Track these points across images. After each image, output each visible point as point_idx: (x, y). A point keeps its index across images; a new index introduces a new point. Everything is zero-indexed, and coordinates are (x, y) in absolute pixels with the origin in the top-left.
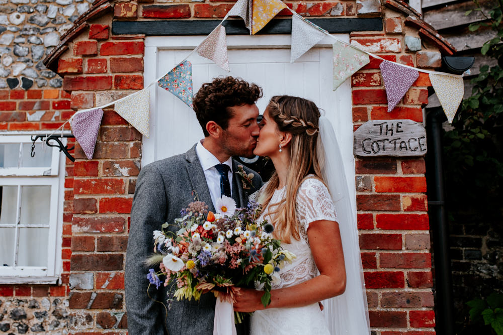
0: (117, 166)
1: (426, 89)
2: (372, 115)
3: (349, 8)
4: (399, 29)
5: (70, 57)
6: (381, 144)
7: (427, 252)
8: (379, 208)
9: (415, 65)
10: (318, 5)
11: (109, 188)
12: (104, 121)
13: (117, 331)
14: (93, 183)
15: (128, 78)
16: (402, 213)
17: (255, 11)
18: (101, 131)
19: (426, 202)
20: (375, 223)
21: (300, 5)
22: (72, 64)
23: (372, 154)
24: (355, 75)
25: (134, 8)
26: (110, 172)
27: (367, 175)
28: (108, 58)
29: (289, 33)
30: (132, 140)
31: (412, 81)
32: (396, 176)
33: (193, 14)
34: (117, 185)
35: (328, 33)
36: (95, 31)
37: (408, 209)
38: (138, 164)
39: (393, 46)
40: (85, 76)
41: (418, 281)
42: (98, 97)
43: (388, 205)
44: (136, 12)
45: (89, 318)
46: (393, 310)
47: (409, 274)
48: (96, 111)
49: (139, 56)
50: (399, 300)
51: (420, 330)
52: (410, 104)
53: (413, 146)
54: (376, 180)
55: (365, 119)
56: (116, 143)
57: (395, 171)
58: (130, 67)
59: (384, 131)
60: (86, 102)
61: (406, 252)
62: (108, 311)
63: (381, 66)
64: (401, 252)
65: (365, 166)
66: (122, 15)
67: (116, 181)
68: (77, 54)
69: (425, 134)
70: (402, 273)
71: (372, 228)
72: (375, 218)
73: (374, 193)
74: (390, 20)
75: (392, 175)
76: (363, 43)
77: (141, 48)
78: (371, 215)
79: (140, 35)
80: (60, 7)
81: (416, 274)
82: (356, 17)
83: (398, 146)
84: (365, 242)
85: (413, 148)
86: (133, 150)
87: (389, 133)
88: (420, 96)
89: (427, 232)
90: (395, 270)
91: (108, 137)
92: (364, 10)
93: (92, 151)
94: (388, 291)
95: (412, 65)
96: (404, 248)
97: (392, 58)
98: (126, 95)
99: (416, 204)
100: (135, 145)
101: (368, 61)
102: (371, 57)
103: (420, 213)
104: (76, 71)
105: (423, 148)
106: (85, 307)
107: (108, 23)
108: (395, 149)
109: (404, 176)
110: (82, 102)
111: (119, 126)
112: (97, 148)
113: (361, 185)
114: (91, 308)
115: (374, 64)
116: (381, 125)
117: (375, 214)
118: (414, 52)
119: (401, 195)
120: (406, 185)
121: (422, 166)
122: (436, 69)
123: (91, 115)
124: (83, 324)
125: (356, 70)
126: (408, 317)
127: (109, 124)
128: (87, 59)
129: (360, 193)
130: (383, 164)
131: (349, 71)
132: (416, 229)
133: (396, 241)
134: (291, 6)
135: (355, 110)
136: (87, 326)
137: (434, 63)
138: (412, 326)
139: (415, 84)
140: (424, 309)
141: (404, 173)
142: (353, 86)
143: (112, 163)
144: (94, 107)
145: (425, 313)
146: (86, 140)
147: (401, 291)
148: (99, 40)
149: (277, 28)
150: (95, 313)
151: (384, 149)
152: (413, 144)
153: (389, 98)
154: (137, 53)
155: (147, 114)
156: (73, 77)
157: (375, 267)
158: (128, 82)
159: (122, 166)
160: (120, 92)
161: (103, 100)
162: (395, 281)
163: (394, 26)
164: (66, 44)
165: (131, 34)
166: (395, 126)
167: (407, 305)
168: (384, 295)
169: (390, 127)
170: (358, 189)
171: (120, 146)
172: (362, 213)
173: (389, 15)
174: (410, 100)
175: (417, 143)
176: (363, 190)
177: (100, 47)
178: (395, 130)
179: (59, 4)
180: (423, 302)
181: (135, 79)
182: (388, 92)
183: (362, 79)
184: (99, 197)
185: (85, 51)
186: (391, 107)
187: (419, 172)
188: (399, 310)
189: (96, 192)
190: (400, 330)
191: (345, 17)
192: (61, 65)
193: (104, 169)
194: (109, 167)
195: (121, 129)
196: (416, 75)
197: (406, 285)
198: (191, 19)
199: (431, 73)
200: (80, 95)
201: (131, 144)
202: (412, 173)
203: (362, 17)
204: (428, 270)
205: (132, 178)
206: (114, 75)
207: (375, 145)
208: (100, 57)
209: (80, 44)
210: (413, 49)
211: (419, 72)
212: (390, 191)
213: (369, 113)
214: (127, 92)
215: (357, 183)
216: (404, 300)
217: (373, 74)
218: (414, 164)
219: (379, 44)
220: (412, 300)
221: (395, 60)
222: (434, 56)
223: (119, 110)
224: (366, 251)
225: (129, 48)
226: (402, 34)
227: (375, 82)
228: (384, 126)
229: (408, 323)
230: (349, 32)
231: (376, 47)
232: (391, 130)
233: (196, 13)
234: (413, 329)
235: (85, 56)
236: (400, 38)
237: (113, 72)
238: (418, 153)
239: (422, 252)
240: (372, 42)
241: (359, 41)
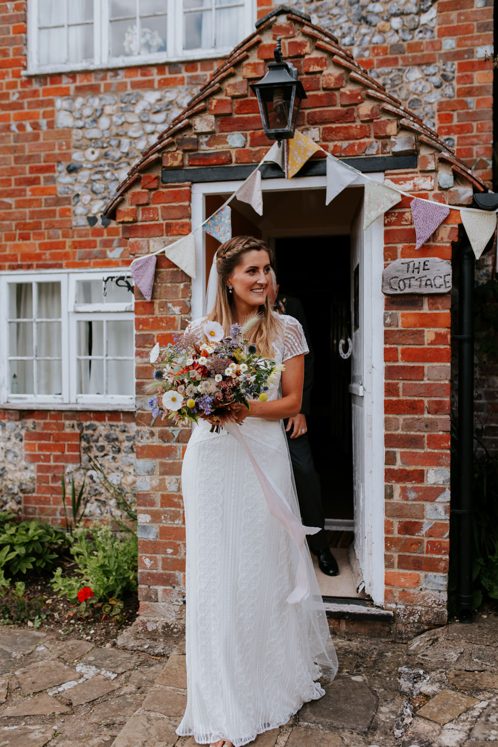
0: (170, 305)
1: (456, 226)
2: (402, 253)
3: (384, 146)
4: (431, 166)
5: (126, 207)
6: (407, 282)
7: (447, 382)
8: (404, 342)
9: (447, 202)
10: (354, 145)
11: (164, 324)
12: (158, 266)
13: (174, 444)
14: (151, 320)
15: (177, 224)
16: (426, 346)
17: (290, 154)
18: (156, 275)
19: (449, 336)
20: (400, 356)
21: (335, 146)
22: (127, 214)
23: (398, 292)
24: (387, 214)
25: (180, 157)
26: (164, 311)
27: (394, 311)
28: (159, 206)
29: (324, 174)
30: (182, 282)
31: (442, 218)
32: (421, 312)
33: (234, 160)
34: (171, 322)
35: (361, 173)
36: (146, 182)
37: (432, 343)
38: (188, 303)
39: (426, 183)
40: (139, 224)
41: (437, 408)
42: (151, 244)
43: (413, 339)
44: (182, 160)
45: (152, 434)
46: (412, 433)
47: (429, 402)
48: (150, 258)
49: (186, 204)
50: (418, 424)
51: (436, 451)
52: (439, 242)
53: (438, 284)
54: (403, 315)
55: (394, 258)
56: (169, 285)
57: (421, 307)
58: (179, 214)
59: (411, 269)
60: (142, 248)
61: (428, 382)
62: (167, 428)
63: (412, 204)
64: (422, 382)
65: (393, 303)
66: (169, 164)
67: (170, 318)
68: (132, 204)
69: (450, 271)
70: (422, 401)
71: (397, 361)
72: (399, 351)
73: (400, 328)
74: (424, 157)
75: (418, 312)
76: (396, 181)
77: (189, 196)
78: (396, 349)
79: (187, 183)
80: (131, 140)
81: (436, 402)
82: (391, 155)
83: (423, 283)
84: (390, 372)
85: (438, 285)
86: (183, 290)
87: (416, 271)
88: (450, 233)
89: (449, 364)
90: (416, 399)
91: (162, 279)
92: (398, 148)
93: (150, 294)
94: (408, 416)
95: (444, 202)
96: (425, 379)
97: (425, 196)
98: (176, 241)
99: (439, 338)
100: (185, 286)
101: (399, 199)
102: (402, 196)
103: (442, 347)
104: (131, 220)
105: (448, 285)
106: (149, 425)
107: (157, 173)
108: (420, 286)
109: (429, 312)
110: (138, 248)
111: (171, 269)
112: (154, 290)
113: (388, 320)
114: (153, 426)
115: (405, 203)
116: (408, 264)
117: (400, 348)
118: (446, 189)
119: (426, 330)
120: (432, 321)
121: (448, 302)
122: (468, 206)
123: (147, 261)
124: (148, 438)
125: (387, 209)
126: (426, 439)
127: (163, 268)
128: (141, 208)
129: (388, 329)
130: (408, 300)
131: (380, 210)
132: (438, 361)
133: (418, 373)
134: (326, 148)
135: (386, 249)
136: (151, 440)
137: (465, 200)
138: (429, 447)
139: (445, 221)
140: (441, 433)
141: (430, 309)
142: (385, 225)
143: (166, 303)
144: (148, 253)
145: (441, 437)
146: (145, 283)
147: (421, 416)
148: (151, 190)
149: (314, 171)
150: (156, 430)
151: (410, 286)
152: (439, 282)
153: (418, 236)
154: (184, 201)
155: (193, 258)
156: (129, 225)
157: (398, 396)
158: (177, 228)
159: (174, 305)
160: (171, 238)
161: (156, 246)
162: (414, 408)
163: (427, 162)
164: (121, 195)
165: (179, 182)
166: (422, 264)
167: (426, 429)
168: (404, 420)
169: (416, 266)
170: (386, 325)
171: (172, 287)
172: (388, 346)
173: (424, 152)
174: (439, 238)
175: (442, 280)
176: (390, 325)
177: (151, 196)
178: (421, 268)
179: (131, 138)
180: (440, 427)
181: (183, 225)
182: (417, 230)
183: (394, 218)
184: (156, 333)
185: (138, 201)
186: (419, 244)
187: (444, 308)
188: (418, 433)
189: (153, 328)
190: (418, 451)
191: (381, 155)
192: (118, 215)
193: (159, 308)
194: (163, 306)
195: (172, 272)
196: (447, 212)
197: (426, 412)
198: (233, 165)
199: (462, 210)
200: (136, 242)
201: (182, 286)
202: (437, 309)
203: (396, 155)
204: (447, 399)
205: (183, 316)
206: (165, 222)
207: (401, 283)
208: (152, 206)
209: (134, 195)
210: (445, 187)
211: (451, 209)
212: (415, 326)
213: (399, 251)
214: (177, 237)
215: (385, 319)
216: (423, 424)
217: (404, 213)
218: (440, 301)
219: (412, 182)
220: (429, 425)
221: (427, 198)
222: (466, 192)
223: (169, 256)
224: (390, 381)
225: (177, 197)
226: (435, 171)
227: (406, 221)
228: (411, 264)
229: (426, 445)
230: (384, 171)
231: (409, 186)
232: (418, 268)
233: (236, 159)
234: (429, 450)
235: (138, 205)
236: (433, 175)
237: (164, 220)
238: (443, 290)
239: (442, 382)
240: (405, 180)
241: (392, 180)
